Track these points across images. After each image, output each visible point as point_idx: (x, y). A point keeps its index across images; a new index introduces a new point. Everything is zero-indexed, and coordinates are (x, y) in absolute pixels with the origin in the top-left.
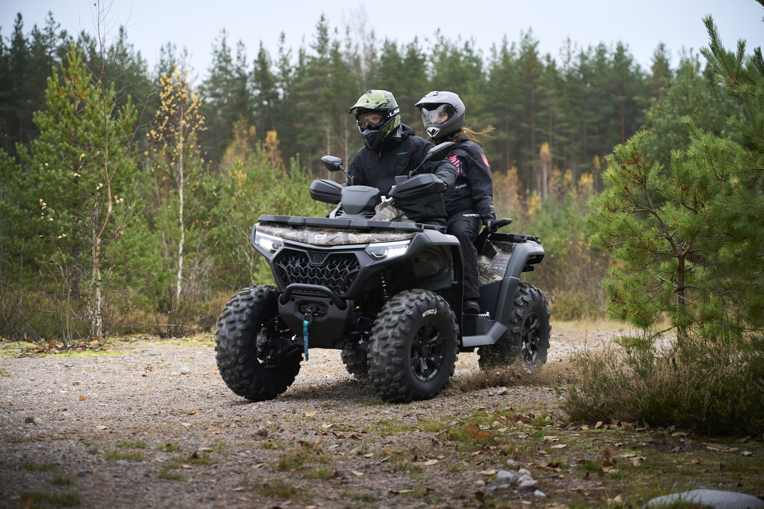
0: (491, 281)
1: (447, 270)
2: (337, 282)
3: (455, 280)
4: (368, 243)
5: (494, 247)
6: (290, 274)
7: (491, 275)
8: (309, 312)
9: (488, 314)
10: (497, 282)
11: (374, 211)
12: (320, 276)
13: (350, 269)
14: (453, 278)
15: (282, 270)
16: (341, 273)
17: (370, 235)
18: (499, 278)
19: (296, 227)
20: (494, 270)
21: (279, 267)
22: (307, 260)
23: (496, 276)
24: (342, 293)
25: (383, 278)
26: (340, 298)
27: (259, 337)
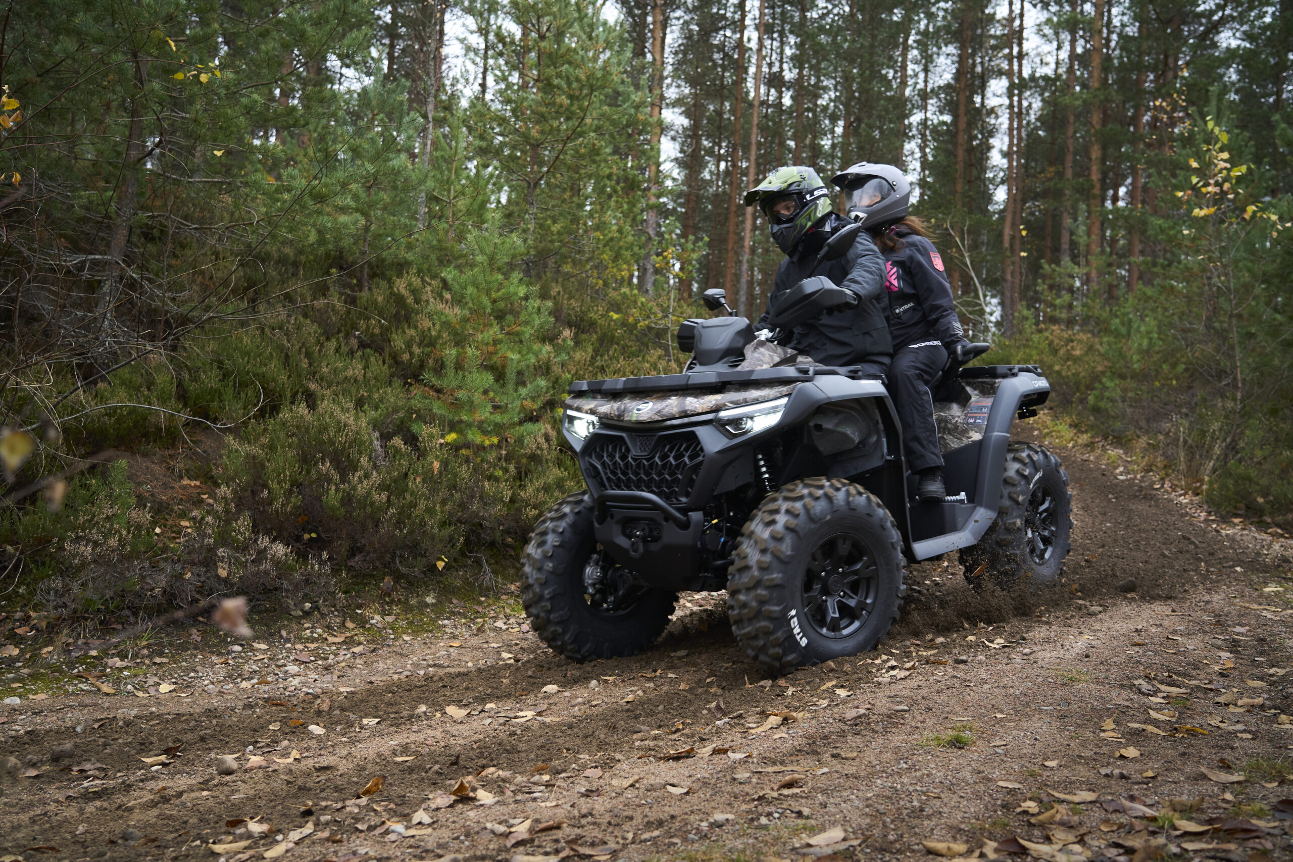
0: (965, 441)
1: (874, 439)
2: (673, 481)
3: (889, 454)
4: (717, 409)
5: (968, 389)
6: (606, 474)
7: (965, 432)
8: (637, 537)
9: (963, 495)
10: (974, 442)
11: (743, 355)
12: (648, 474)
13: (691, 458)
14: (885, 451)
15: (595, 468)
16: (677, 466)
17: (718, 397)
18: (976, 436)
19: (615, 395)
20: (968, 424)
21: (592, 465)
22: (628, 450)
23: (972, 434)
24: (684, 499)
25: (762, 463)
26: (678, 509)
27: (588, 570)
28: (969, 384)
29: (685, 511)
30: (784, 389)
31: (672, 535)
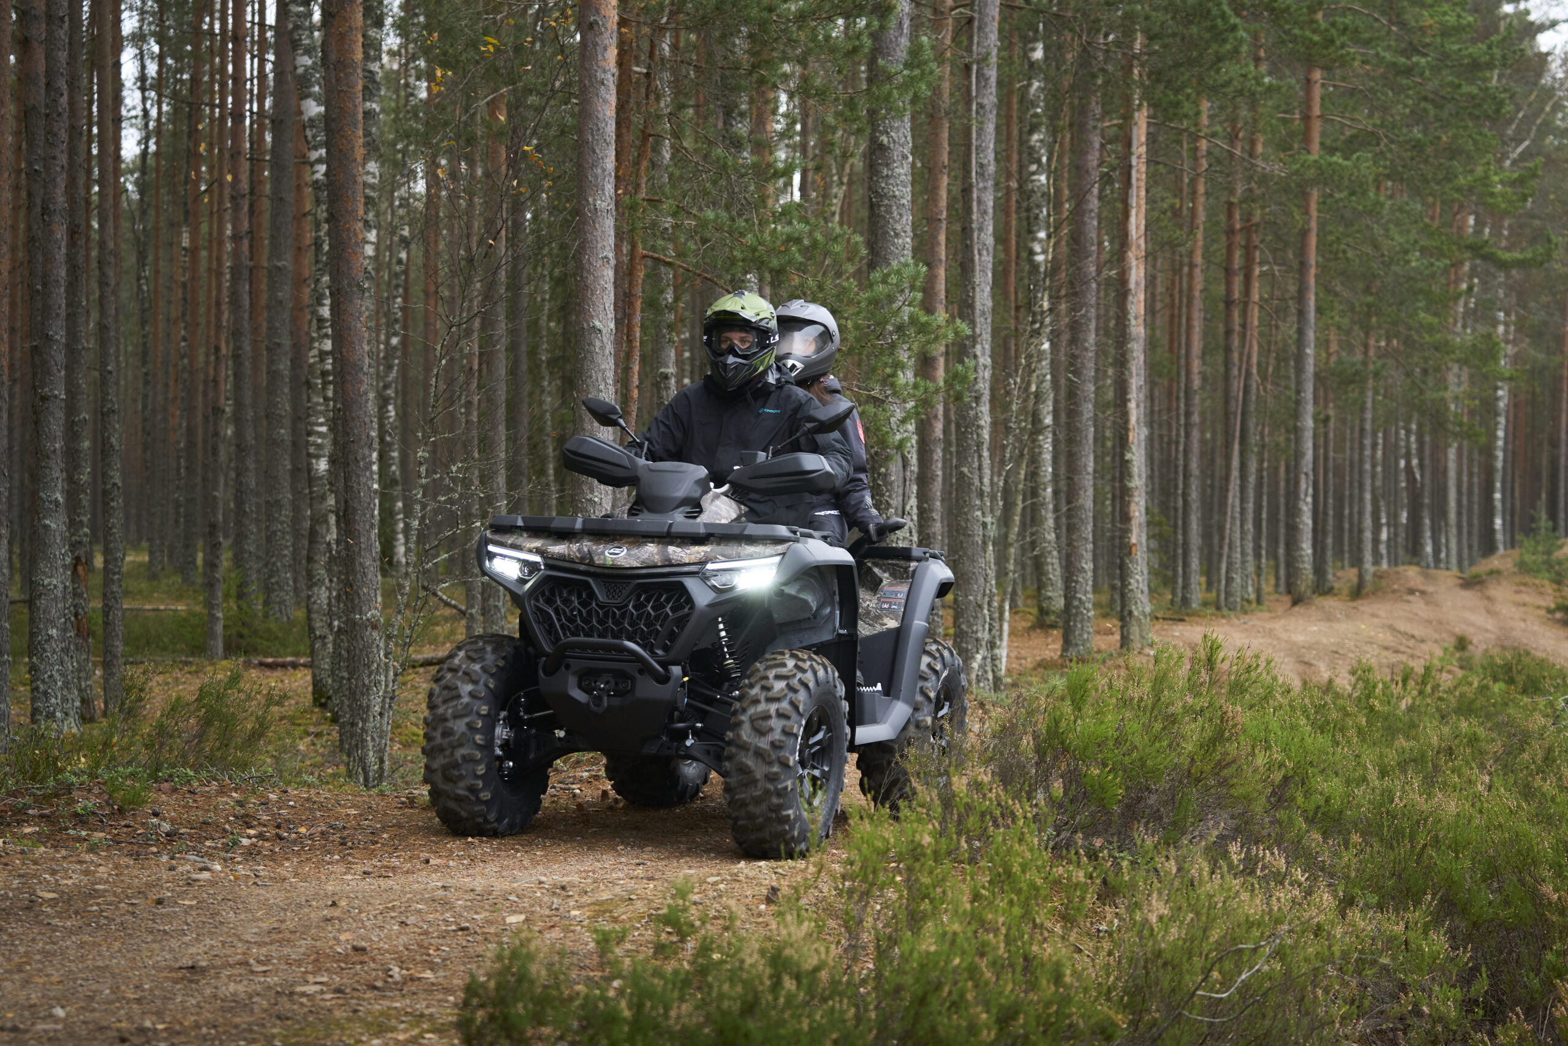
0: (878, 629)
1: (828, 610)
2: (651, 632)
3: (841, 627)
4: (703, 563)
5: (876, 570)
6: (559, 620)
7: (878, 618)
8: (599, 690)
9: (879, 687)
10: (890, 630)
11: (699, 506)
12: (617, 623)
13: (674, 610)
14: (839, 624)
15: (545, 613)
16: (657, 618)
17: (707, 549)
18: (892, 624)
20: (882, 609)
22: (591, 595)
23: (886, 620)
24: (660, 653)
25: (721, 626)
26: (658, 662)
27: (498, 731)
28: (876, 565)
29: (665, 665)
30: (780, 548)
31: (647, 689)
